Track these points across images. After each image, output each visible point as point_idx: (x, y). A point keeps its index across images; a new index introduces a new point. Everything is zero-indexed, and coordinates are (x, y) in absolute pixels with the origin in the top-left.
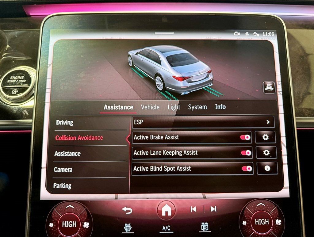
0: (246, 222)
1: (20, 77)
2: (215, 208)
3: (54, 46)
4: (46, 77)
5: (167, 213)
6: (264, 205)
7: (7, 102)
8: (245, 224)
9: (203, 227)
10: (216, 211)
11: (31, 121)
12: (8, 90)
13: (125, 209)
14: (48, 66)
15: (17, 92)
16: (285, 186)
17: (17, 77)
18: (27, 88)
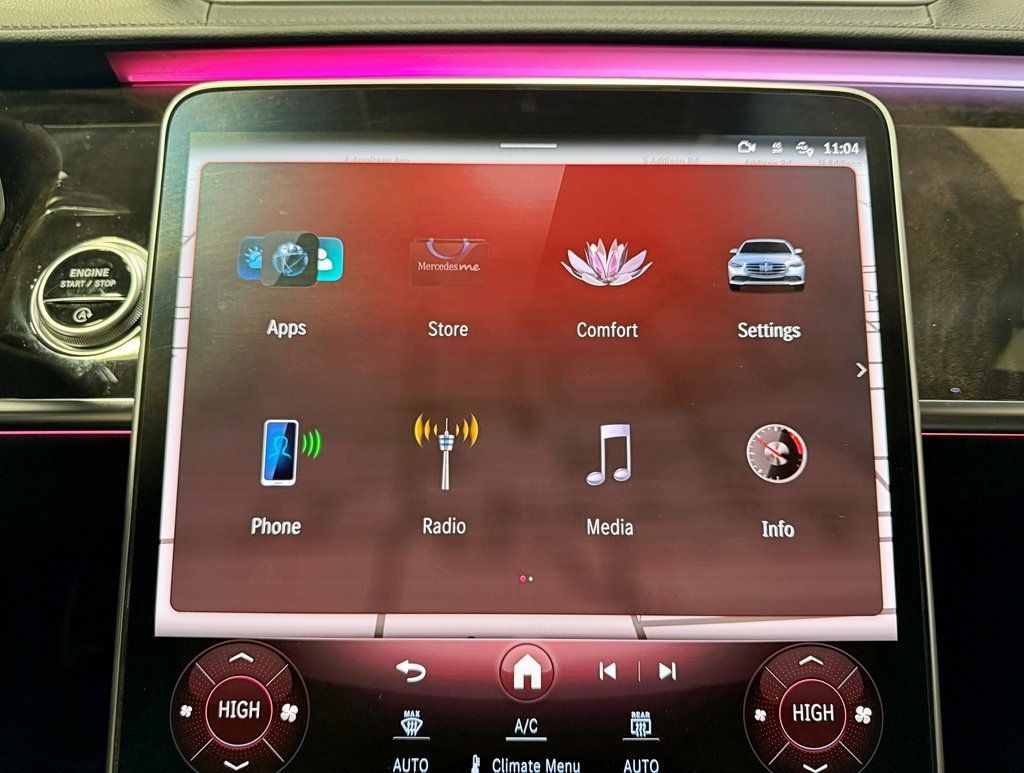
1: (97, 270)
2: (671, 668)
4: (176, 272)
5: (528, 680)
6: (822, 663)
8: (763, 719)
9: (635, 724)
10: (674, 677)
11: (131, 403)
12: (63, 310)
13: (405, 667)
14: (184, 240)
15: (90, 315)
16: (885, 609)
17: (89, 270)
18: (117, 305)
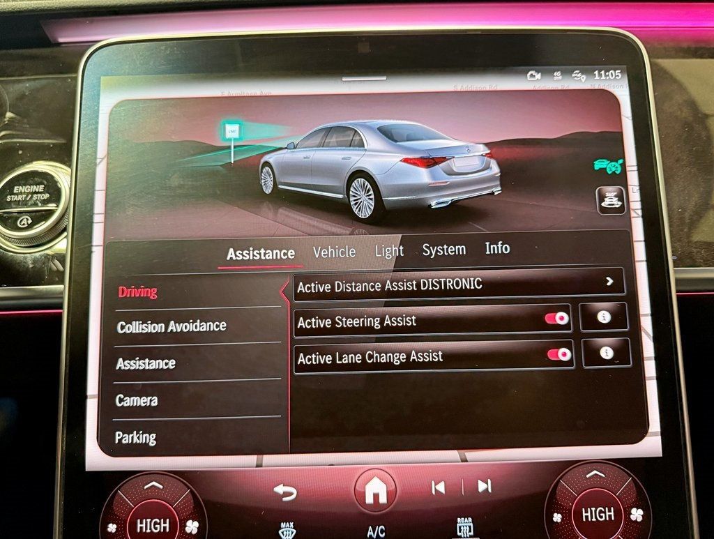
0: (560, 516)
1: (35, 186)
2: (487, 484)
3: (110, 116)
4: (94, 186)
5: (376, 496)
6: (603, 476)
7: (8, 246)
8: (559, 521)
9: (460, 527)
10: (490, 490)
11: (62, 288)
12: (9, 218)
13: (280, 489)
14: (98, 161)
15: (30, 222)
16: (650, 430)
17: (29, 187)
18: (51, 213)
